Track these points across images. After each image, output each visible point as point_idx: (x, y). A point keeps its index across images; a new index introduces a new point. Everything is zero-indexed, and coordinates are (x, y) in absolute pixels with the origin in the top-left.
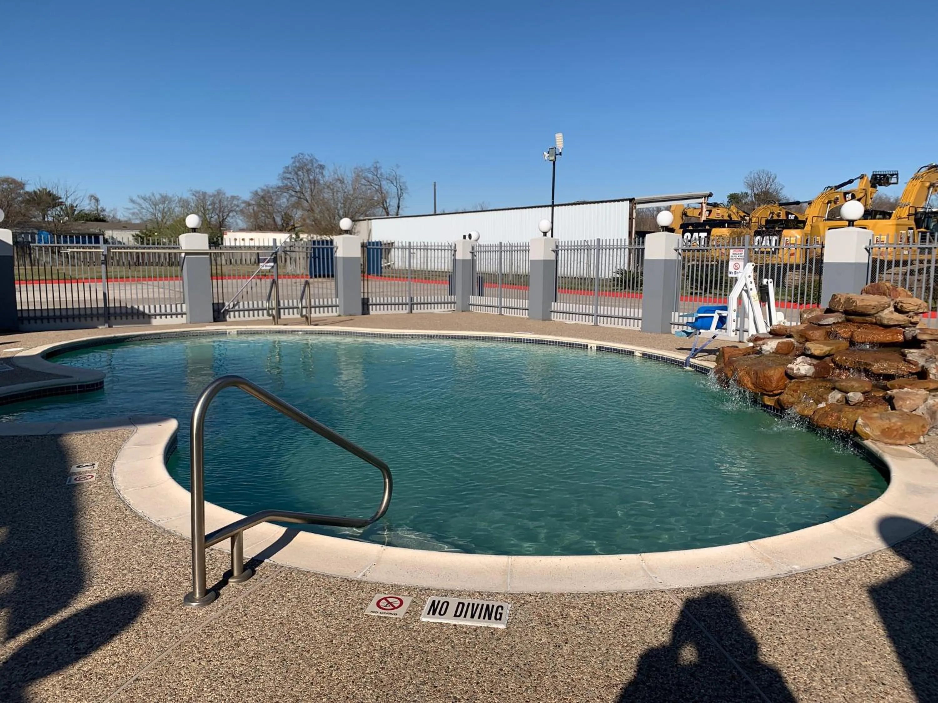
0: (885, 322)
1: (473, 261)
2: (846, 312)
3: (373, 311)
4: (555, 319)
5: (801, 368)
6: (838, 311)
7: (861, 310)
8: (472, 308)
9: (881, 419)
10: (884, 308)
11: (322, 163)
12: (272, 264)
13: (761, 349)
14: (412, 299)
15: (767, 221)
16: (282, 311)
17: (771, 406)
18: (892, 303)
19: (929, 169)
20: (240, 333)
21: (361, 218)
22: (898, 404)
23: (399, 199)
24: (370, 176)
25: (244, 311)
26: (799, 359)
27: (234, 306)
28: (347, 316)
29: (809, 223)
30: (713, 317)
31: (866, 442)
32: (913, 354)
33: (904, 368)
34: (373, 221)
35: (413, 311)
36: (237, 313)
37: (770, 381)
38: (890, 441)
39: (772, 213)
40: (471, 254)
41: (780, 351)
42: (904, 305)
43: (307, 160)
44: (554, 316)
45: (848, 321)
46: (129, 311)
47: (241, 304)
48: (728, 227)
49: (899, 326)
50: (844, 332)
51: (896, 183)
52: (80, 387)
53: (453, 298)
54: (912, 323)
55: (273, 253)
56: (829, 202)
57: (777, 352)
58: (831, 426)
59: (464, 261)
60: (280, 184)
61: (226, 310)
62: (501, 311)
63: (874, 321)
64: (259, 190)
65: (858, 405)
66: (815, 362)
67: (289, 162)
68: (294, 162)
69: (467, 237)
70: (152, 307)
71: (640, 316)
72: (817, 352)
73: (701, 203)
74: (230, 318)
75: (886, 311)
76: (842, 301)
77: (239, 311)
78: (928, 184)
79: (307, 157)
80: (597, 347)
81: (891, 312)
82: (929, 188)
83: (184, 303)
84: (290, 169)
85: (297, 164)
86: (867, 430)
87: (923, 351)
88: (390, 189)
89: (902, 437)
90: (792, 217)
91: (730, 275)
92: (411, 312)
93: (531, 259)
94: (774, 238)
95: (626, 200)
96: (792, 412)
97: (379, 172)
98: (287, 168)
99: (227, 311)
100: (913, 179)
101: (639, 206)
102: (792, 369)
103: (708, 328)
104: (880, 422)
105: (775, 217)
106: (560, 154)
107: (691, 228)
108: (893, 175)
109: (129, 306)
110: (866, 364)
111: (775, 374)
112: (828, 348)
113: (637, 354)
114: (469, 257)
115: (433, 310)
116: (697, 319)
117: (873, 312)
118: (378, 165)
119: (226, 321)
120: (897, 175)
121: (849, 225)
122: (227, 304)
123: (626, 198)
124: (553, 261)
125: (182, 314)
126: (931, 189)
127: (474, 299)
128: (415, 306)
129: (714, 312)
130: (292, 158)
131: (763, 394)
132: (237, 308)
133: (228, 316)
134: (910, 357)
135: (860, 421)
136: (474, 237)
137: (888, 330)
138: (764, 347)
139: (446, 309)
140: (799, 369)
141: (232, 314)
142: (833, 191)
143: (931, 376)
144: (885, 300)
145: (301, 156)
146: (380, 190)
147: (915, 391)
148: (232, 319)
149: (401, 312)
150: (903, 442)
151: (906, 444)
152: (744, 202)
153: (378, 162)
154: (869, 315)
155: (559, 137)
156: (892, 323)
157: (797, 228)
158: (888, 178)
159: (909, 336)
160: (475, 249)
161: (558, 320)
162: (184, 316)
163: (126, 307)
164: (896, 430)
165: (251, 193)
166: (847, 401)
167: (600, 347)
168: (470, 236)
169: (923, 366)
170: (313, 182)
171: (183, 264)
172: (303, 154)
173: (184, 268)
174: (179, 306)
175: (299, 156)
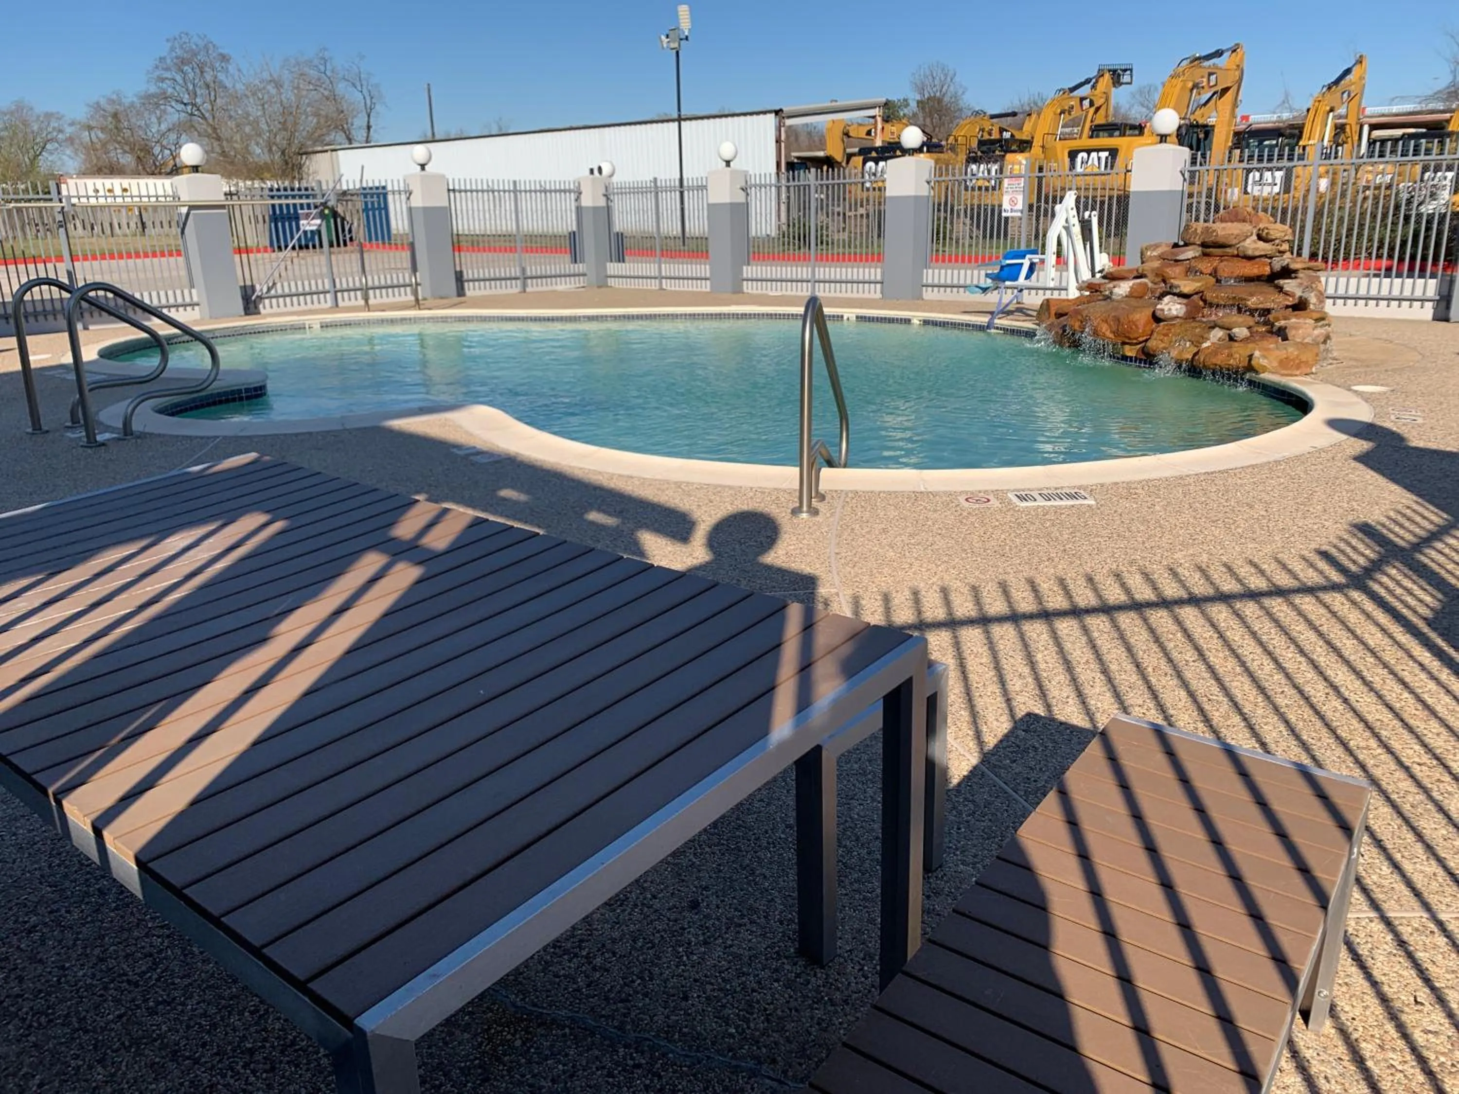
0: (1250, 253)
1: (608, 208)
2: (1204, 245)
3: (471, 291)
4: (750, 291)
5: (1173, 308)
6: (1194, 244)
7: (1222, 240)
8: (611, 282)
9: (1277, 348)
10: (1247, 237)
11: (224, 51)
12: (318, 221)
13: (1111, 293)
14: (523, 270)
15: (981, 143)
16: (339, 295)
17: (1131, 358)
18: (1255, 231)
19: (1192, 62)
20: (324, 326)
21: (319, 148)
22: (1291, 333)
23: (369, 116)
24: (313, 73)
25: (284, 296)
26: (1167, 299)
27: (269, 290)
28: (435, 298)
29: (1037, 143)
30: (1022, 264)
31: (1262, 376)
32: (1288, 284)
33: (1281, 299)
34: (340, 153)
35: (528, 289)
36: (274, 301)
37: (1136, 326)
38: (1286, 372)
39: (983, 130)
40: (604, 199)
41: (1135, 294)
42: (1271, 232)
43: (196, 44)
44: (747, 287)
45: (1205, 255)
47: (279, 285)
48: (928, 151)
49: (1266, 256)
50: (1206, 266)
51: (1130, 83)
52: (247, 390)
53: (580, 267)
54: (1280, 252)
56: (1063, 112)
57: (1130, 296)
58: (1223, 365)
59: (595, 209)
60: (153, 89)
61: (258, 297)
62: (661, 283)
63: (1236, 252)
64: (103, 102)
65: (1246, 340)
66: (1185, 301)
67: (163, 50)
68: (172, 49)
69: (596, 172)
70: (154, 294)
71: (879, 278)
72: (1186, 290)
73: (874, 117)
74: (265, 307)
75: (1248, 241)
76: (1199, 231)
77: (277, 297)
78: (1190, 85)
79: (195, 39)
80: (857, 317)
81: (1254, 242)
82: (1192, 90)
83: (193, 288)
84: (169, 61)
85: (179, 52)
86: (1264, 362)
87: (1299, 281)
88: (353, 97)
89: (1298, 367)
90: (1007, 135)
91: (1004, 214)
92: (525, 291)
93: (711, 201)
94: (994, 168)
95: (770, 112)
96: (1163, 358)
97: (329, 67)
98: (162, 59)
99: (260, 298)
100: (1172, 77)
101: (789, 122)
102: (1163, 310)
103: (1016, 279)
104: (1277, 353)
105: (986, 137)
106: (687, 38)
107: (874, 154)
108: (1125, 70)
110: (1242, 299)
111: (1142, 317)
112: (1199, 284)
113: (915, 321)
114: (602, 202)
115: (555, 288)
116: (1002, 268)
117: (1234, 242)
118: (327, 55)
119: (259, 313)
120: (1131, 70)
121: (1161, 142)
122: (258, 287)
123: (769, 108)
124: (743, 204)
125: (193, 305)
126: (1195, 91)
127: (613, 268)
128: (529, 281)
129: (1024, 257)
131: (1124, 343)
132: (273, 292)
133: (261, 306)
134: (1287, 288)
135: (1257, 354)
136: (606, 170)
137: (1253, 262)
138: (1116, 290)
139: (573, 286)
140: (1170, 309)
141: (267, 301)
142: (1066, 95)
143: (1312, 307)
144: (1247, 227)
145: (185, 39)
146: (333, 98)
147: (1301, 321)
148: (268, 310)
149: (510, 291)
150: (1298, 373)
151: (1301, 375)
152: (902, 114)
153: (325, 49)
154: (1230, 246)
155: (683, 11)
156: (1257, 253)
157: (1022, 151)
158: (1119, 75)
159: (1277, 267)
160: (610, 191)
161: (755, 292)
162: (196, 308)
164: (1293, 360)
165: (88, 105)
166: (1231, 338)
167: (861, 317)
168: (600, 170)
169: (1301, 297)
170: (212, 85)
171: (185, 224)
172: (187, 34)
173: (186, 231)
174: (186, 292)
175: (181, 38)
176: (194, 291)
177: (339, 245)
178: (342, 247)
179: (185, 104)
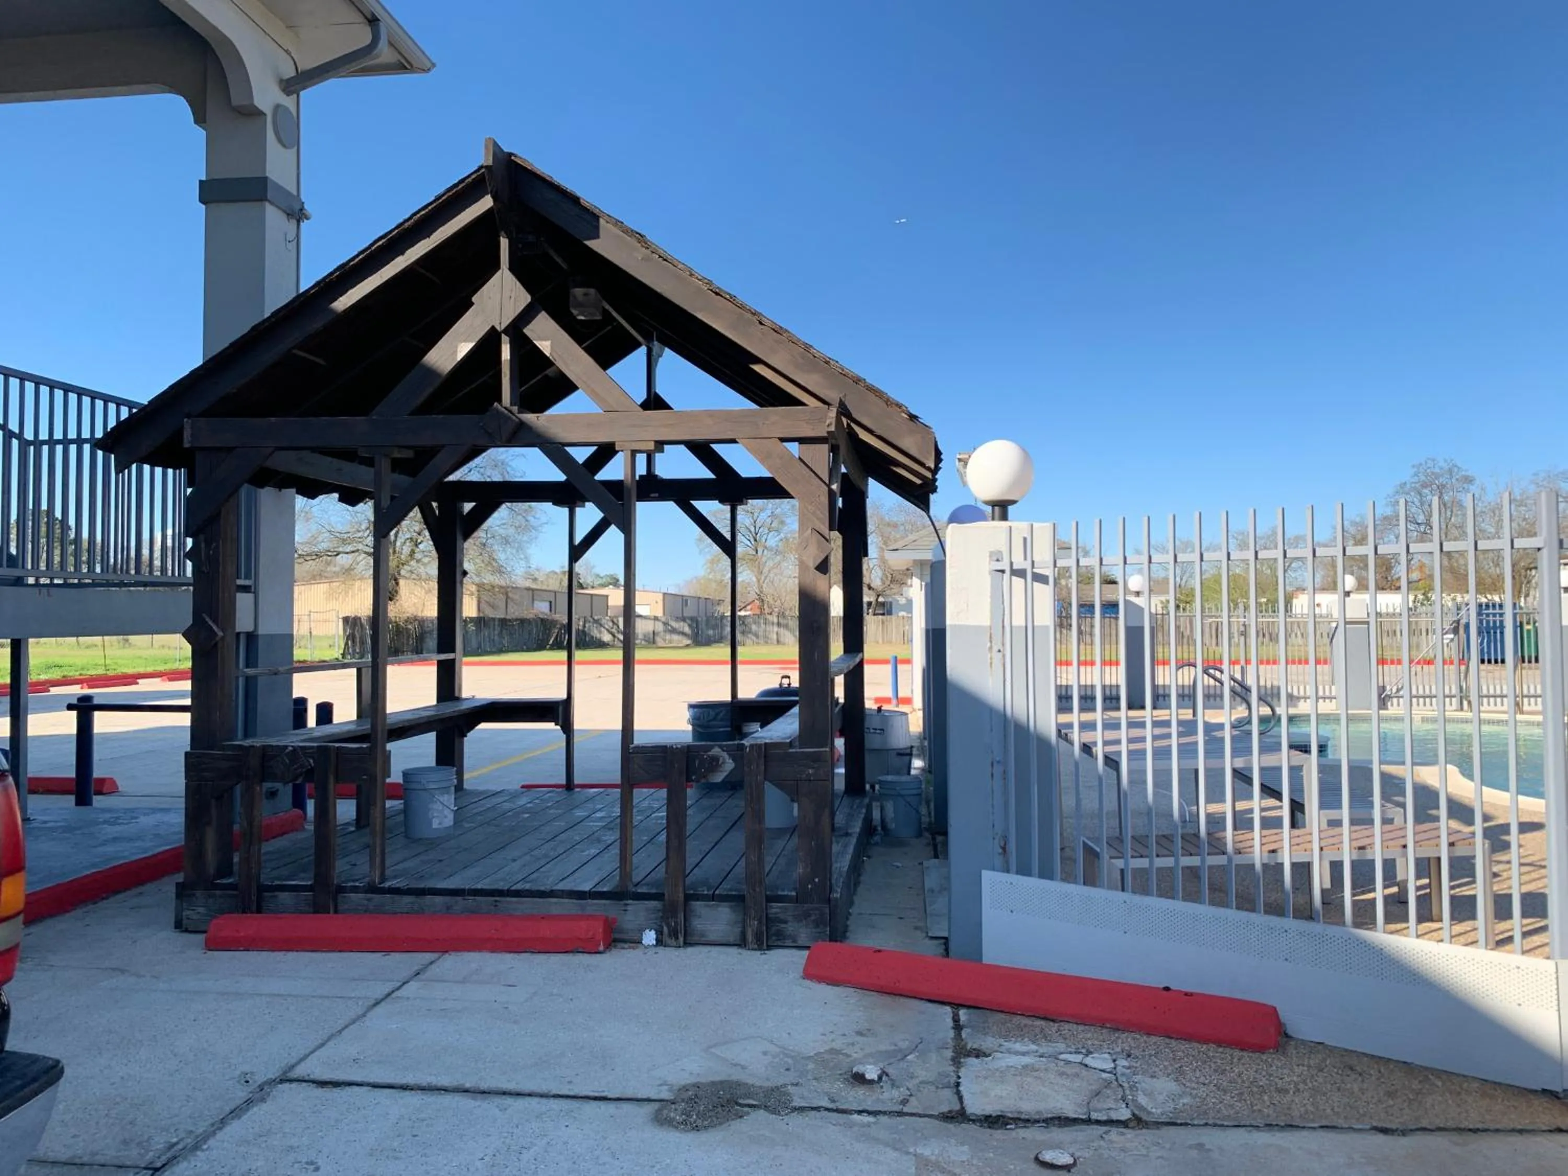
11: (1469, 473)
12: (1452, 636)
27: (1398, 690)
36: (1402, 700)
43: (1441, 468)
46: (1269, 692)
55: (1454, 622)
61: (1386, 695)
67: (1406, 475)
68: (1416, 475)
74: (1393, 703)
79: (1442, 464)
83: (1333, 684)
84: (1408, 486)
85: (1422, 477)
98: (1402, 484)
99: (1390, 697)
109: (1269, 685)
119: (1388, 707)
122: (1388, 688)
125: (1331, 698)
130: (1413, 466)
132: (1401, 693)
133: (1389, 704)
141: (1395, 700)
145: (1430, 464)
148: (1396, 707)
162: (1334, 701)
163: (1266, 687)
170: (1449, 505)
171: (1333, 635)
172: (1433, 460)
173: (1334, 640)
174: (1327, 688)
175: (1426, 463)
176: (1333, 687)
177: (1530, 662)
178: (1533, 664)
179: (1418, 524)
